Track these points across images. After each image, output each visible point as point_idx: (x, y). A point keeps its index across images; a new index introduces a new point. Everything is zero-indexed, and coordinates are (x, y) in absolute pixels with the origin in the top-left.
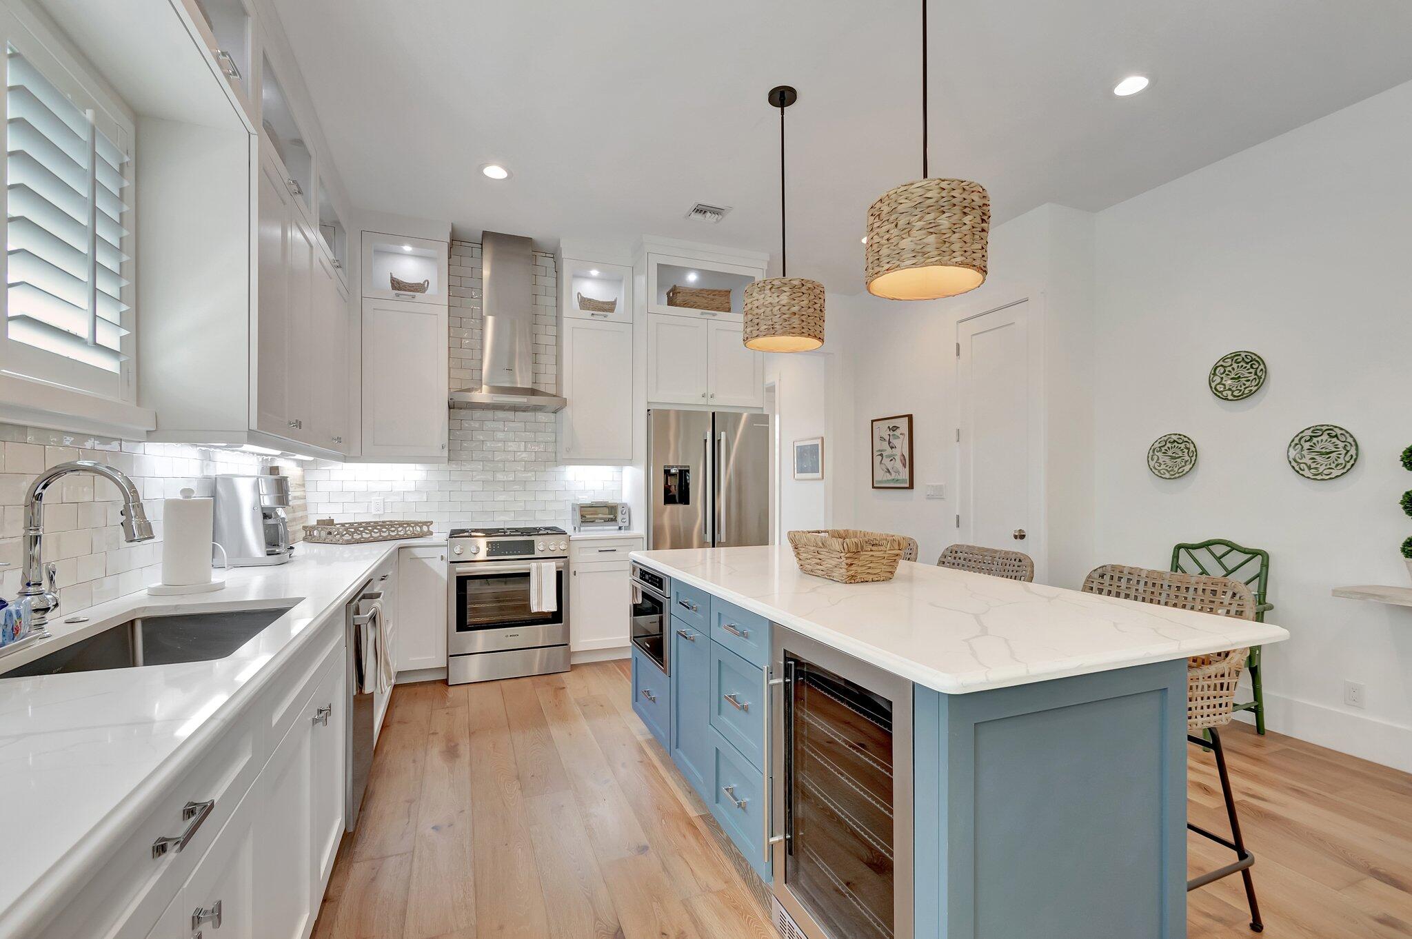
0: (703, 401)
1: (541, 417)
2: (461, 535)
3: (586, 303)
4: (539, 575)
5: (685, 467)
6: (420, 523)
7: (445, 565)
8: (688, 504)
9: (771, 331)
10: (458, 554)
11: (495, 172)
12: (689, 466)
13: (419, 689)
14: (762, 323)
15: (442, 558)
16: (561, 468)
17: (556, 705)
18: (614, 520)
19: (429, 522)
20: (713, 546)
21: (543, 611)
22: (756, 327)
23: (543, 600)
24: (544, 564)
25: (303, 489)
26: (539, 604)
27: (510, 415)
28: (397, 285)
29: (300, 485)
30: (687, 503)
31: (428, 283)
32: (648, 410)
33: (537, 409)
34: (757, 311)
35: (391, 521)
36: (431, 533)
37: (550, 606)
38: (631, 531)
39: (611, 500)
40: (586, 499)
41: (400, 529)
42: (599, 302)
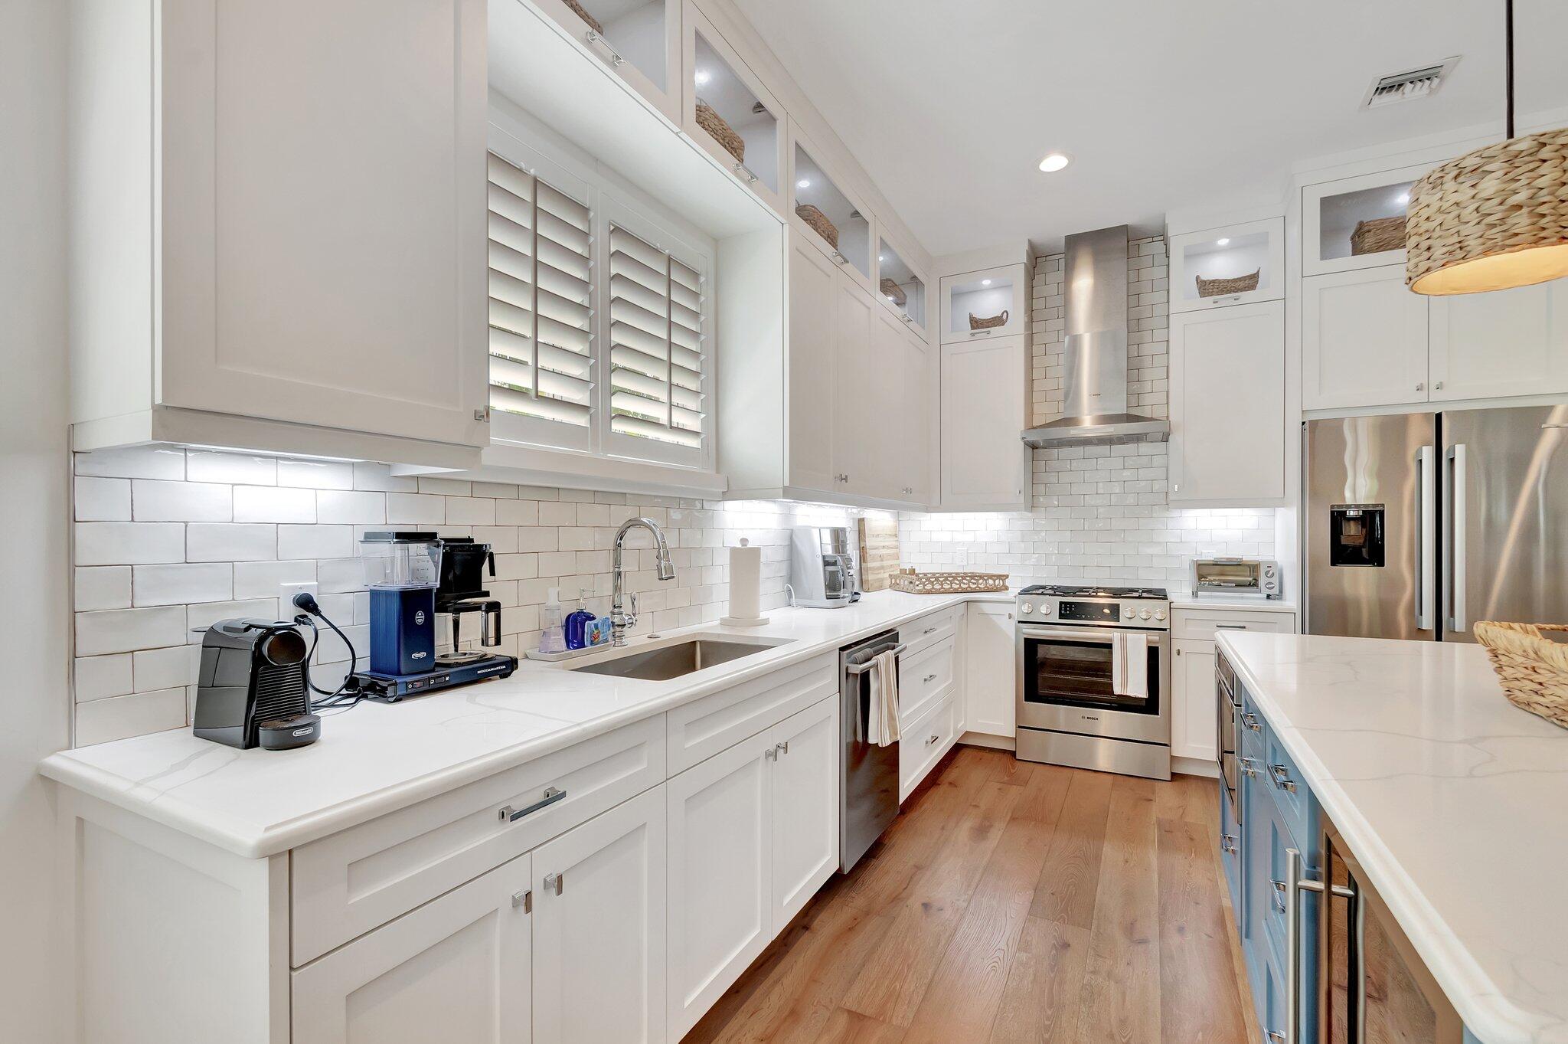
0: (1422, 396)
1: (1144, 448)
2: (1034, 592)
3: (1208, 288)
4: (1124, 648)
5: (1377, 505)
6: (994, 576)
7: (1013, 623)
8: (1383, 566)
9: (1461, 252)
10: (1028, 613)
11: (1054, 163)
12: (1383, 505)
13: (987, 755)
14: (1436, 243)
15: (1010, 616)
16: (1176, 513)
17: (1128, 819)
18: (1254, 584)
19: (1004, 576)
20: (1439, 638)
21: (1129, 694)
22: (1426, 255)
23: (1131, 681)
24: (1131, 635)
25: (896, 539)
26: (1124, 684)
27: (1104, 449)
28: (976, 324)
29: (890, 535)
30: (1381, 563)
31: (1007, 314)
32: (1303, 423)
33: (1136, 438)
34: (1425, 226)
35: (973, 573)
36: (1007, 588)
37: (1138, 689)
38: (1283, 602)
39: (1249, 556)
40: (1210, 554)
41: (981, 581)
42: (1228, 281)
